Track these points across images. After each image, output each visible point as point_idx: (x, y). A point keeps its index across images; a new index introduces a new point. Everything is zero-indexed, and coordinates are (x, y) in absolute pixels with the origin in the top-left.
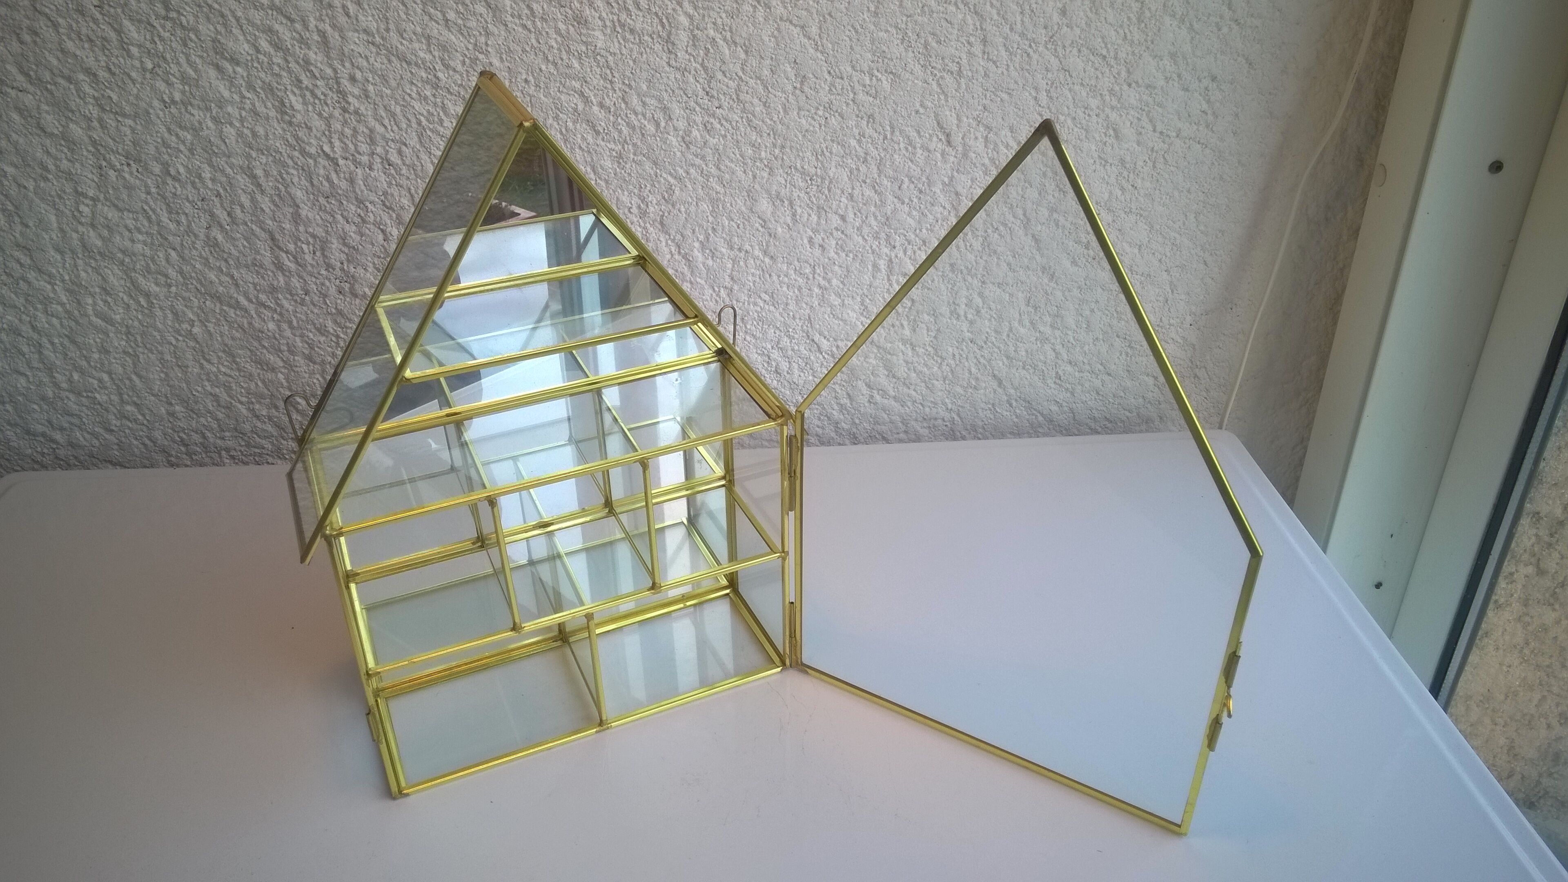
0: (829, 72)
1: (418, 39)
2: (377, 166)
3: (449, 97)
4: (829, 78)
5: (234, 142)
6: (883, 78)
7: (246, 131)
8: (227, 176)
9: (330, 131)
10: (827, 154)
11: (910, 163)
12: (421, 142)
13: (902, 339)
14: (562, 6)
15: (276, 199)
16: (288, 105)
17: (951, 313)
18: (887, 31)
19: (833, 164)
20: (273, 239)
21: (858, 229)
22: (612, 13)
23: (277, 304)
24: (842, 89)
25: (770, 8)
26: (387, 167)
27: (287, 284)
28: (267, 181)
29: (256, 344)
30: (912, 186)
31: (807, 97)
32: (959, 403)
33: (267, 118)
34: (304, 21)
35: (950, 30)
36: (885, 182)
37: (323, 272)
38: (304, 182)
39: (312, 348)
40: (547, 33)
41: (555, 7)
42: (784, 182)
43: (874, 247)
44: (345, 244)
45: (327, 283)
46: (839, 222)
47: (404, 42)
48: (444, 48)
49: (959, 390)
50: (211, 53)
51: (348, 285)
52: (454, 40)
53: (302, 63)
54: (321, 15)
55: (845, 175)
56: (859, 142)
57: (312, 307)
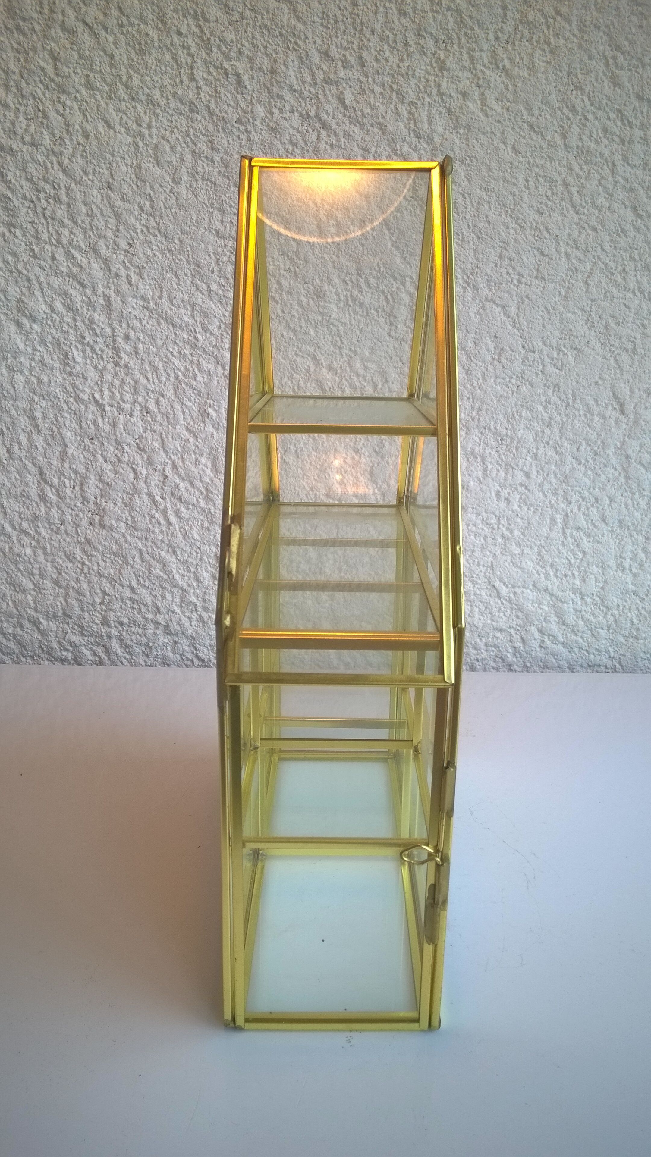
0: (523, 347)
1: (184, 306)
2: (137, 413)
3: (204, 356)
4: (523, 352)
5: (21, 388)
6: (569, 353)
7: (33, 379)
8: (11, 417)
9: (102, 381)
10: (517, 417)
11: (588, 428)
12: (176, 394)
13: (573, 588)
14: (306, 283)
15: (49, 439)
16: (70, 357)
17: (618, 566)
18: (574, 313)
19: (522, 426)
20: (41, 473)
21: (539, 485)
22: (346, 290)
23: (36, 532)
24: (534, 360)
25: (477, 290)
26: (145, 414)
27: (47, 514)
28: (44, 423)
29: (13, 567)
30: (589, 449)
31: (503, 367)
32: (621, 652)
33: (52, 369)
35: (628, 313)
36: (566, 444)
37: (79, 504)
38: (74, 425)
39: (60, 574)
40: (291, 304)
41: (300, 283)
42: (478, 441)
43: (553, 502)
44: (101, 481)
45: (81, 515)
46: (523, 478)
47: (173, 308)
48: (205, 314)
49: (622, 639)
50: (15, 311)
51: (98, 517)
52: (214, 307)
53: (86, 321)
54: (108, 283)
55: (531, 437)
56: (545, 408)
57: (65, 535)
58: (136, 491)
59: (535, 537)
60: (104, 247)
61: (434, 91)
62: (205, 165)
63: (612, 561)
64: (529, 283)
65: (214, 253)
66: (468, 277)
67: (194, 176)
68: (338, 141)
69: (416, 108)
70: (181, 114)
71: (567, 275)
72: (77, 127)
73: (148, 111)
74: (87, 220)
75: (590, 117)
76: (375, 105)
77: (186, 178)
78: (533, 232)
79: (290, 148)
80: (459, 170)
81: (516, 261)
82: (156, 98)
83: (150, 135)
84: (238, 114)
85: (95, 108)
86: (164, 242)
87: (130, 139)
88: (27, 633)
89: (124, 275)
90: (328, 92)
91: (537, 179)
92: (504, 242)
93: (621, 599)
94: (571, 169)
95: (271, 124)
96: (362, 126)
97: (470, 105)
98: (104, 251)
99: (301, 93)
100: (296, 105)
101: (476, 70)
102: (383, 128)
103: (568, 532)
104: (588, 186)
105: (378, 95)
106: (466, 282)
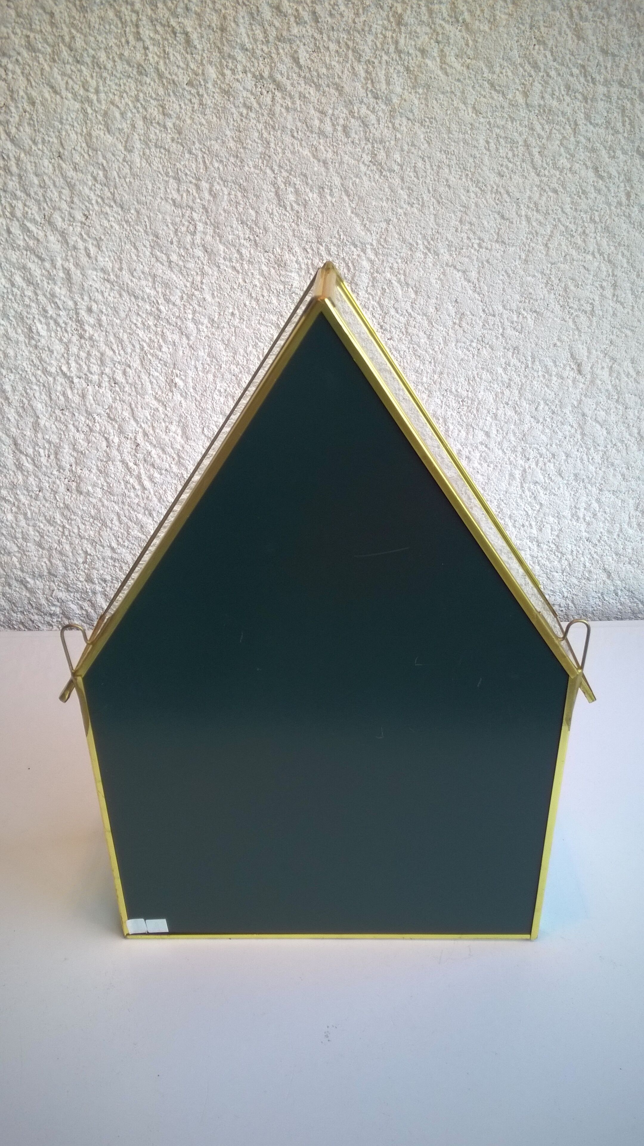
0: (484, 311)
1: (145, 277)
2: (105, 384)
3: (168, 327)
4: (483, 316)
6: (529, 316)
9: (68, 354)
10: (478, 380)
11: (546, 389)
12: (142, 364)
14: (266, 252)
15: (21, 411)
16: (35, 331)
17: (573, 515)
18: (534, 276)
19: (482, 387)
20: (16, 444)
21: (499, 444)
22: (307, 258)
23: (16, 499)
24: (494, 324)
25: (438, 255)
26: (113, 385)
27: (25, 482)
28: (14, 395)
30: (547, 408)
31: (464, 331)
32: (574, 592)
33: (17, 342)
34: (52, 260)
35: (587, 275)
36: (525, 404)
37: (55, 472)
38: (44, 396)
39: (42, 537)
40: (252, 274)
41: (260, 252)
42: (440, 403)
43: (512, 459)
44: (74, 449)
45: (58, 482)
46: (483, 437)
47: (134, 280)
48: (166, 285)
49: (575, 581)
51: (75, 484)
52: (175, 278)
53: (48, 296)
54: (67, 256)
55: (491, 398)
56: (505, 369)
57: (44, 501)
58: (109, 458)
59: (495, 491)
60: (60, 219)
61: (392, 49)
62: (158, 132)
63: (567, 511)
64: (489, 247)
65: (172, 223)
66: (429, 243)
67: (147, 144)
68: (293, 103)
69: (374, 67)
70: (129, 77)
71: (527, 239)
72: (21, 93)
73: (94, 74)
74: (40, 192)
75: (553, 73)
76: (330, 65)
77: (139, 146)
78: (494, 196)
79: (245, 112)
80: (419, 132)
81: (477, 225)
82: (101, 60)
83: (99, 101)
84: (189, 76)
85: (39, 73)
86: (120, 212)
87: (78, 106)
88: (15, 591)
89: (82, 247)
90: (281, 51)
91: (498, 140)
92: (464, 207)
93: (575, 545)
94: (532, 129)
95: (223, 86)
96: (318, 87)
97: (428, 62)
98: (59, 223)
99: (253, 52)
100: (248, 65)
101: (435, 24)
102: (339, 89)
103: (526, 486)
104: (550, 146)
105: (333, 53)
106: (427, 248)
